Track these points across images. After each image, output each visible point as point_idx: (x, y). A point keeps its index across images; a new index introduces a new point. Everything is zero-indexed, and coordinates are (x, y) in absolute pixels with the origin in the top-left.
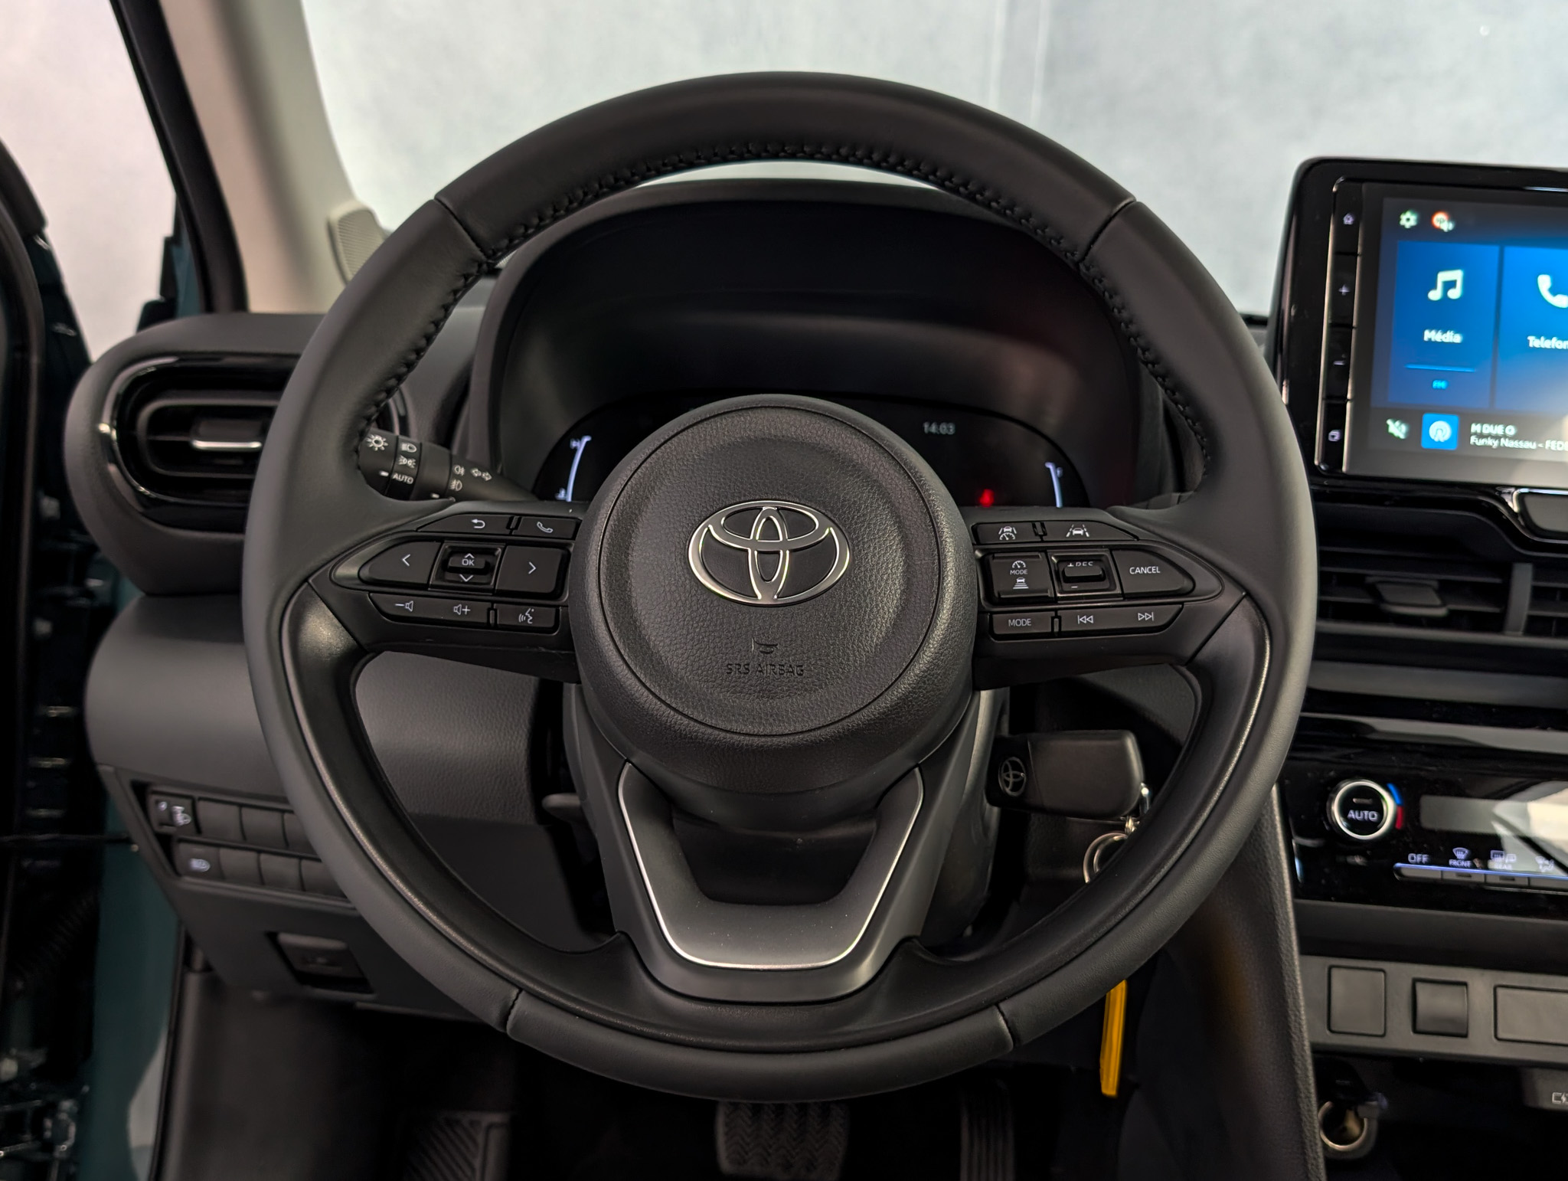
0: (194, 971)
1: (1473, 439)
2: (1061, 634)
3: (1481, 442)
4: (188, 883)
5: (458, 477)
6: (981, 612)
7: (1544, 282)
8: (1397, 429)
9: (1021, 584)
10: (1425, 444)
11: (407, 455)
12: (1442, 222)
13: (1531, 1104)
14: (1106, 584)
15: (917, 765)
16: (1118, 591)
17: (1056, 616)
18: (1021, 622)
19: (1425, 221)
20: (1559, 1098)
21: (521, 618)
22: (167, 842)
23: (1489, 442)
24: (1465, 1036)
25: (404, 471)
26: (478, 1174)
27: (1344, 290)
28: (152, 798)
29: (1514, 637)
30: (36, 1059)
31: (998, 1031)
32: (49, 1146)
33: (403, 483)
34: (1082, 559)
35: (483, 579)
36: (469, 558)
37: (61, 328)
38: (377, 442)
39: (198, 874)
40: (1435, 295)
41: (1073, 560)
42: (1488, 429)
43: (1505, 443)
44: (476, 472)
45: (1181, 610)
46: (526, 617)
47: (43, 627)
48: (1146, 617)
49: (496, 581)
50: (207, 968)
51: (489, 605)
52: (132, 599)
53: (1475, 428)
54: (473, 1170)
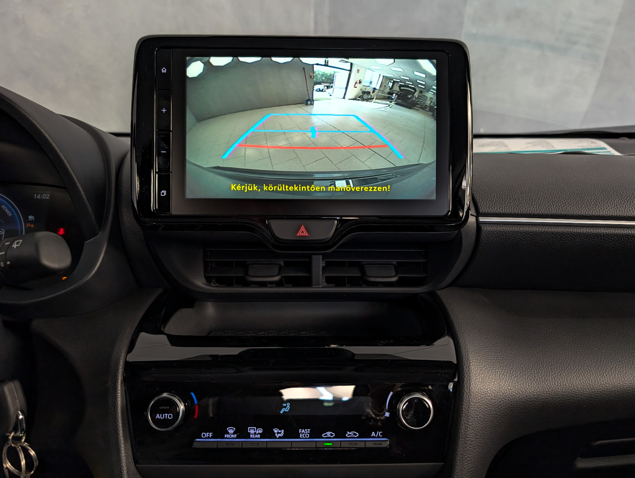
27: (164, 110)
29: (320, 288)
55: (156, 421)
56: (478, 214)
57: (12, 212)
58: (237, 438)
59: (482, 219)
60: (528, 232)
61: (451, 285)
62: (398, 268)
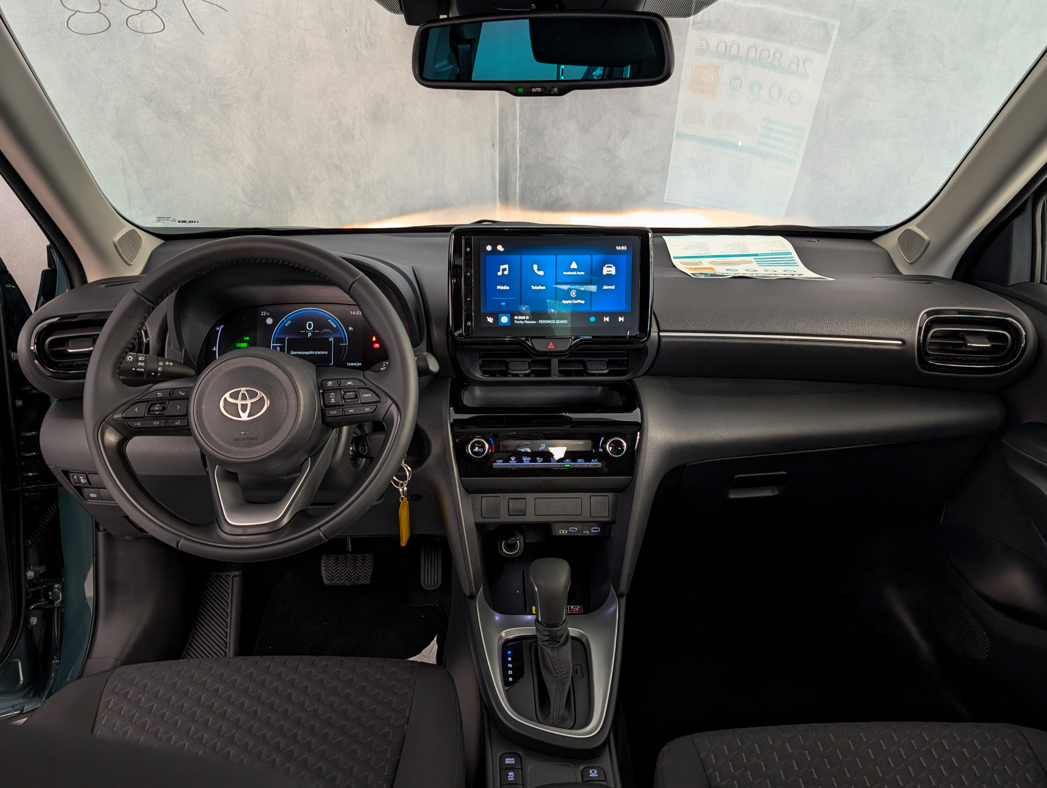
0: (100, 531)
1: (515, 321)
2: (345, 415)
3: (518, 322)
4: (89, 502)
5: (161, 366)
6: (322, 410)
7: (535, 267)
8: (490, 320)
9: (333, 401)
10: (500, 324)
11: (141, 361)
12: (500, 248)
13: (554, 534)
14: (357, 400)
15: (310, 456)
16: (360, 402)
17: (343, 410)
18: (334, 412)
19: (494, 248)
20: (561, 532)
21: (176, 423)
22: (79, 489)
23: (521, 322)
24: (525, 515)
25: (141, 367)
26: (230, 596)
27: (469, 274)
28: (71, 475)
29: (555, 378)
30: (42, 570)
31: (320, 536)
32: (52, 602)
33: (141, 372)
34: (351, 391)
35: (162, 412)
36: (158, 406)
37: (9, 286)
38: (130, 358)
39: (93, 498)
40: (500, 273)
41: (349, 392)
42: (520, 318)
43: (526, 322)
44: (167, 363)
45: (376, 407)
46: (178, 423)
47: (19, 403)
48: (367, 410)
49: (166, 413)
50: (105, 530)
51: (165, 421)
52: (54, 402)
53: (516, 317)
54: (228, 594)
55: (474, 453)
56: (659, 331)
57: (336, 324)
58: (517, 462)
59: (661, 334)
60: (691, 342)
61: (646, 374)
62: (609, 364)
